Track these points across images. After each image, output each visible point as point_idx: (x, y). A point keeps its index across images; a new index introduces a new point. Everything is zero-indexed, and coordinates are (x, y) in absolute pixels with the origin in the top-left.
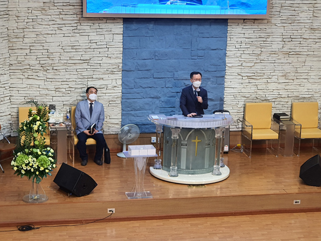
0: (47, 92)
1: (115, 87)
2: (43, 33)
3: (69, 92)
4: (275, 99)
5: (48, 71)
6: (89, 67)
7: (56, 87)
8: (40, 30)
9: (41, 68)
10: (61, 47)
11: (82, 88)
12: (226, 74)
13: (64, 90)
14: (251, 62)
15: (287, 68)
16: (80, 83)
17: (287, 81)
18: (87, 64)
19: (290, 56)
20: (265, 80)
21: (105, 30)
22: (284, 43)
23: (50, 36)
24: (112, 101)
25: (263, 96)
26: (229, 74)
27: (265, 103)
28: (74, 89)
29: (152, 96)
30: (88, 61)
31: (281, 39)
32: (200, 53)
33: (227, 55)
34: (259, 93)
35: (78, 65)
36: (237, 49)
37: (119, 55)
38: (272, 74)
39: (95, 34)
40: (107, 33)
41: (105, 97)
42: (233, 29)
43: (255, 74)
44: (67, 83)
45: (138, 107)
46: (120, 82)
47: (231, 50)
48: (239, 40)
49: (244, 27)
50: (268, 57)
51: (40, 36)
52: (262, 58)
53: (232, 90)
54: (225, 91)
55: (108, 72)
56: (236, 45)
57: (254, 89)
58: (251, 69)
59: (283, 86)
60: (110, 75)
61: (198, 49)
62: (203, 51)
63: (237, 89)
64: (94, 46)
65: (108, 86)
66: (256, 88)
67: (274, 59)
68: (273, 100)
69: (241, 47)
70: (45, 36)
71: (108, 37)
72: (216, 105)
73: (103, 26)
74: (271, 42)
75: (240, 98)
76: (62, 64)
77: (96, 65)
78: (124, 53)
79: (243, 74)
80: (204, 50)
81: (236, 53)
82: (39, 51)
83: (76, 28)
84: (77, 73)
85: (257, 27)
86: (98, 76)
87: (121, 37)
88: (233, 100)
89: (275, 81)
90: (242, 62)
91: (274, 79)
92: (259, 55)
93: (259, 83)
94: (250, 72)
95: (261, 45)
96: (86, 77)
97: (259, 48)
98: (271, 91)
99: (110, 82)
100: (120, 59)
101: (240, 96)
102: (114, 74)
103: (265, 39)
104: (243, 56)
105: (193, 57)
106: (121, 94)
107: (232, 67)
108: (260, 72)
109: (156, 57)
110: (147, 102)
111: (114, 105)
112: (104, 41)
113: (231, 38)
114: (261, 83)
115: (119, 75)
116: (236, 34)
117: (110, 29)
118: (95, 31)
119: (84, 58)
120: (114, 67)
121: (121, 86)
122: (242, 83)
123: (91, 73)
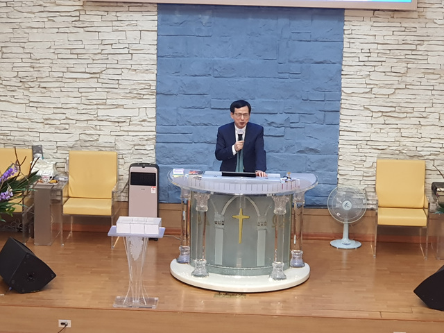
0: (29, 124)
1: (144, 121)
2: (23, 25)
3: (67, 126)
4: (435, 155)
5: (31, 90)
6: (100, 85)
7: (46, 117)
8: (19, 21)
9: (20, 84)
10: (53, 51)
11: (87, 120)
12: (342, 106)
13: (58, 123)
14: (389, 86)
16: (84, 111)
18: (96, 80)
20: (416, 121)
21: (127, 23)
23: (35, 31)
24: (140, 145)
25: (412, 148)
26: (348, 106)
27: (416, 161)
28: (74, 122)
29: (209, 140)
30: (98, 76)
32: (295, 67)
33: (343, 73)
34: (404, 143)
35: (81, 81)
36: (362, 63)
37: (150, 67)
38: (427, 110)
39: (110, 29)
40: (130, 28)
41: (127, 138)
42: (354, 28)
43: (397, 109)
44: (63, 111)
45: (185, 158)
46: (152, 113)
47: (350, 65)
48: (366, 47)
49: (375, 24)
50: (420, 80)
51: (19, 31)
52: (408, 80)
53: (353, 136)
54: (340, 137)
55: (132, 95)
56: (360, 55)
57: (393, 135)
58: (389, 100)
60: (136, 101)
61: (290, 62)
62: (300, 65)
63: (362, 134)
64: (108, 49)
65: (133, 118)
66: (399, 134)
67: (432, 82)
68: (432, 157)
69: (370, 59)
70: (27, 31)
71: (132, 36)
72: (324, 160)
73: (123, 16)
74: (426, 53)
75: (368, 151)
76: (55, 79)
77: (111, 82)
78: (159, 64)
79: (373, 109)
80: (301, 62)
81: (361, 71)
82: (17, 56)
83: (77, 18)
84: (80, 95)
85: (399, 25)
86: (114, 102)
87: (154, 36)
88: (356, 154)
89: (435, 123)
90: (372, 86)
91: (433, 119)
92: (404, 74)
93: (403, 126)
94: (386, 104)
95: (407, 56)
96: (95, 102)
97: (403, 62)
98: (427, 140)
99: (135, 112)
100: (153, 73)
101: (368, 147)
102: (143, 98)
103: (414, 47)
104: (373, 76)
105: (281, 75)
106: (155, 133)
107: (353, 95)
108: (406, 105)
109: (216, 72)
110: (201, 149)
111: (143, 152)
112: (125, 41)
113: (350, 43)
114: (407, 126)
115: (151, 102)
116: (359, 37)
117: (136, 22)
118: (110, 24)
119: (91, 69)
120: (143, 86)
121: (154, 120)
122: (372, 124)
123: (104, 96)
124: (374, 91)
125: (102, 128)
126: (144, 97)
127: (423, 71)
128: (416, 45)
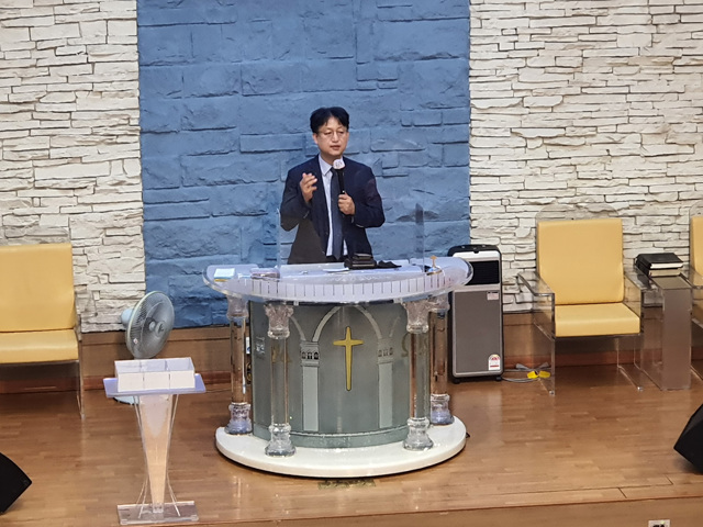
1: (120, 183)
4: (638, 207)
6: (37, 124)
11: (16, 190)
12: (474, 132)
14: (553, 92)
15: (671, 108)
16: (8, 174)
17: (673, 149)
18: (29, 114)
19: (677, 70)
20: (601, 150)
21: (82, 8)
22: (654, 29)
24: (115, 227)
25: (597, 199)
26: (483, 132)
27: (604, 220)
29: (239, 210)
30: (31, 107)
31: (644, 19)
32: (387, 69)
33: (471, 73)
34: (583, 191)
35: (1, 118)
36: (504, 55)
37: (126, 86)
38: (620, 129)
39: (50, 21)
40: (86, 16)
41: (91, 217)
43: (568, 132)
45: (198, 246)
46: (135, 168)
47: (483, 59)
48: (504, 24)
50: (605, 77)
52: (585, 78)
53: (495, 184)
54: (472, 188)
55: (97, 139)
56: (500, 41)
57: (564, 177)
58: (553, 116)
59: (660, 165)
60: (103, 149)
61: (377, 59)
62: (396, 64)
63: (508, 180)
64: (49, 58)
65: (99, 180)
66: (574, 175)
67: (627, 80)
68: (631, 212)
69: (518, 46)
71: (92, 30)
72: (444, 231)
74: (614, 29)
75: (521, 208)
77: (58, 116)
78: (143, 78)
79: (526, 133)
80: (397, 59)
81: (502, 68)
86: (64, 153)
87: (132, 27)
88: (501, 216)
89: (634, 152)
90: (523, 94)
91: (630, 144)
92: (577, 69)
93: (580, 160)
94: (549, 124)
95: (581, 37)
96: (29, 155)
97: (576, 47)
98: (621, 181)
99: (103, 169)
100: (133, 96)
101: (522, 201)
102: (117, 143)
103: (592, 21)
104: (525, 75)
105: (363, 85)
106: (141, 204)
107: (491, 111)
108: (583, 123)
109: (246, 87)
110: (225, 228)
111: (121, 239)
112: (79, 41)
113: (481, 20)
114: (587, 160)
115: (133, 147)
116: (497, 7)
117: (97, 5)
118: (50, 11)
119: (18, 96)
120: (115, 120)
121: (138, 181)
122: (526, 161)
123: (45, 143)
124: (528, 101)
125: (44, 202)
126: (119, 140)
127: (610, 61)
128: (596, 17)
